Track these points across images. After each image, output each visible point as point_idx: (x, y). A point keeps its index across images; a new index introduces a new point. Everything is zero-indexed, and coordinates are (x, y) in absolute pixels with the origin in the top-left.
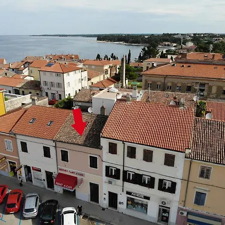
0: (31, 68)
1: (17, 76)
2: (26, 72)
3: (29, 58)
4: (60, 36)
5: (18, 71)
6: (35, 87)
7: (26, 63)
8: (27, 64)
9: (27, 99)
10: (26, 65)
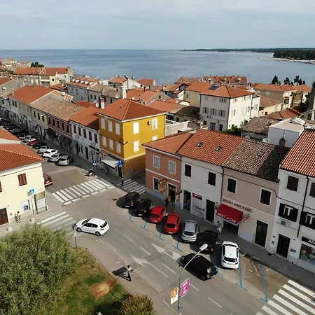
0: (187, 92)
1: (171, 100)
2: (181, 96)
3: (184, 80)
4: (220, 50)
5: (172, 94)
6: (192, 113)
7: (182, 85)
8: (184, 86)
9: (184, 126)
10: (182, 88)
